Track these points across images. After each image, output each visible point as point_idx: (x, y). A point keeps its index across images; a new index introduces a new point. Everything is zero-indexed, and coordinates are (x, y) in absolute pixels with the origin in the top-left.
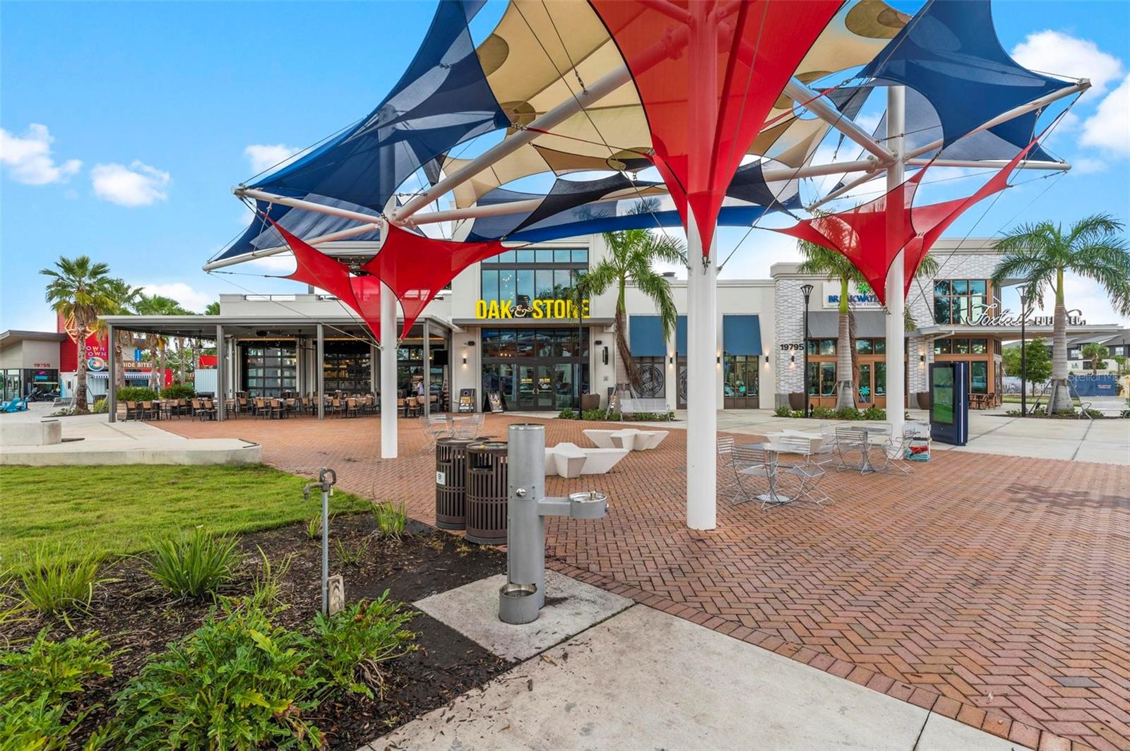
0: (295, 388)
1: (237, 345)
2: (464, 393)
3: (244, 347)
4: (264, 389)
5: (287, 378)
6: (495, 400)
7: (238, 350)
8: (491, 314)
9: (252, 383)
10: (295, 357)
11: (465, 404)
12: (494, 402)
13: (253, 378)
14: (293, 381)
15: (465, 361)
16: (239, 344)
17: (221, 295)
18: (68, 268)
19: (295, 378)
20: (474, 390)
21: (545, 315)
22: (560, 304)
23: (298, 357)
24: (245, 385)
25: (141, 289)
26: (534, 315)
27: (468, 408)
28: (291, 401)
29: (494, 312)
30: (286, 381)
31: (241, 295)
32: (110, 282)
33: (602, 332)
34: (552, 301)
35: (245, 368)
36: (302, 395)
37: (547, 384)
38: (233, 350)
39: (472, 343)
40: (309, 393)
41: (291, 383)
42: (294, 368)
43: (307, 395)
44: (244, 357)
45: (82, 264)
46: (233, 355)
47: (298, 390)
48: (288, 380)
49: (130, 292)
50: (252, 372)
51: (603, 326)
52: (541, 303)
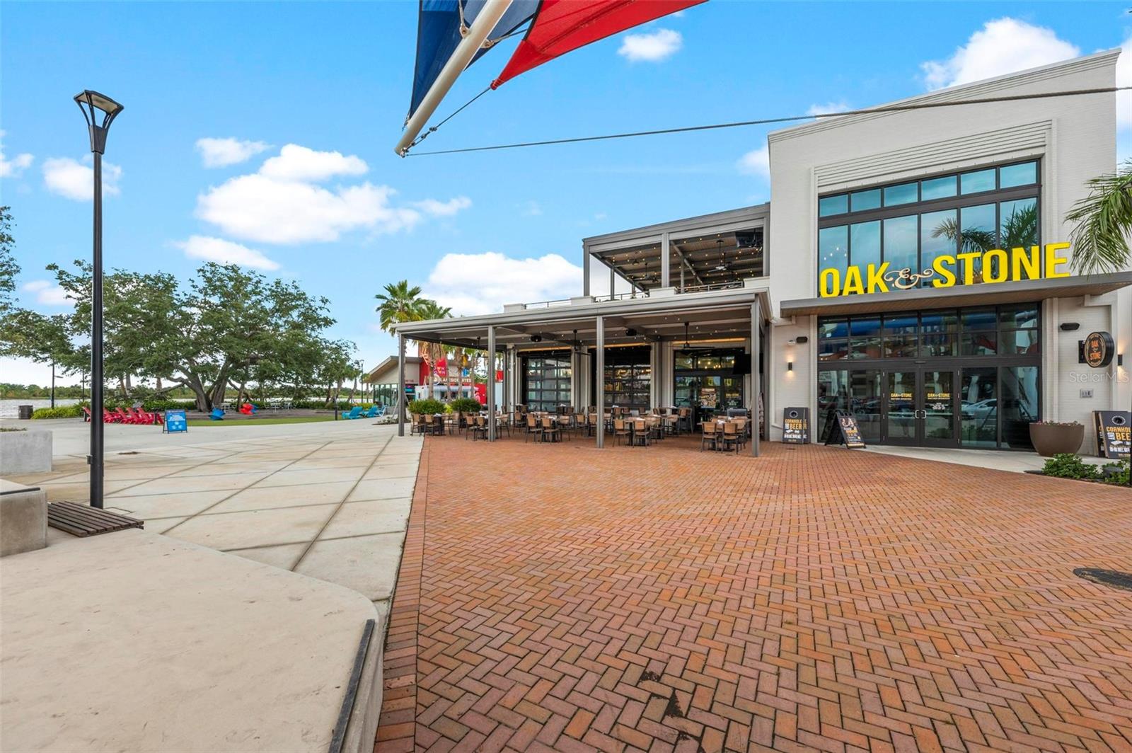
0: (570, 402)
1: (518, 357)
2: (790, 413)
3: (525, 358)
4: (541, 402)
5: (563, 390)
6: (849, 426)
7: (518, 360)
8: (847, 289)
9: (532, 396)
10: (570, 368)
11: (793, 431)
12: (848, 431)
13: (532, 390)
14: (569, 394)
15: (790, 366)
16: (519, 354)
17: (505, 306)
18: (392, 291)
19: (570, 390)
20: (807, 410)
21: (959, 281)
22: (995, 259)
23: (573, 367)
24: (525, 399)
25: (449, 309)
26: (937, 283)
27: (799, 437)
28: (565, 419)
29: (853, 284)
30: (563, 393)
31: (522, 305)
32: (424, 302)
33: (1081, 305)
34: (978, 254)
35: (525, 379)
36: (576, 410)
37: (943, 402)
38: (514, 361)
39: (802, 340)
40: (584, 408)
41: (567, 396)
42: (568, 380)
43: (581, 412)
44: (524, 369)
45: (403, 287)
46: (514, 366)
47: (572, 405)
48: (564, 393)
49: (441, 312)
50: (532, 385)
51: (1083, 295)
52: (952, 261)
